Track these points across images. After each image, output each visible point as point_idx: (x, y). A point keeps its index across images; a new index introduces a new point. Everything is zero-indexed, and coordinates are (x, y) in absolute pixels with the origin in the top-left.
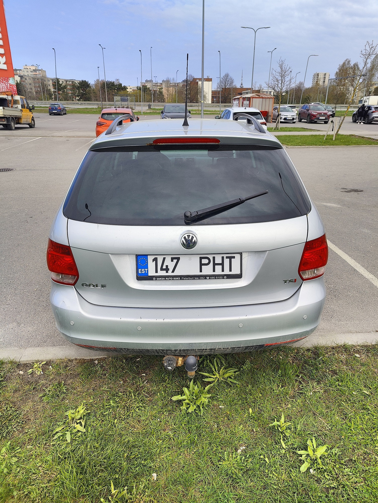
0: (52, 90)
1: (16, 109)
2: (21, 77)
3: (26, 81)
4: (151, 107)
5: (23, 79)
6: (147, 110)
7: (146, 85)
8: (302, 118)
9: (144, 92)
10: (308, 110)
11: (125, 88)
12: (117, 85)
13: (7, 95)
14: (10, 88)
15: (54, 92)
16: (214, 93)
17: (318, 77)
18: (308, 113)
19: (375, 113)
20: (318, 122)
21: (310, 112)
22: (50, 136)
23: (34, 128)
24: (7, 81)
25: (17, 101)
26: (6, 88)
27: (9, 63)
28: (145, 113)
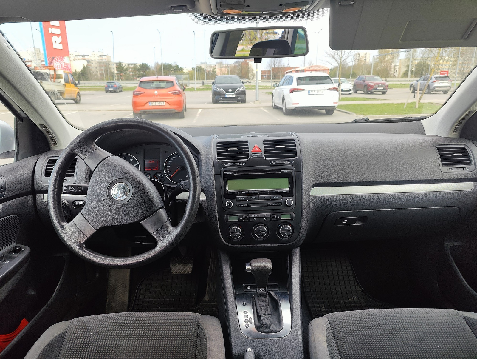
0: (116, 72)
1: (58, 84)
2: (88, 61)
3: (92, 65)
4: (205, 84)
5: (90, 64)
6: (201, 86)
7: (201, 66)
8: (357, 89)
9: (199, 72)
10: (364, 81)
11: (181, 69)
12: (174, 66)
13: (50, 69)
14: (65, 66)
15: (117, 74)
16: (263, 72)
17: (359, 56)
18: (364, 84)
19: (436, 83)
20: (374, 93)
21: (366, 82)
22: (87, 110)
23: (79, 103)
24: (62, 60)
25: (60, 76)
26: (61, 67)
27: (64, 42)
28: (198, 89)
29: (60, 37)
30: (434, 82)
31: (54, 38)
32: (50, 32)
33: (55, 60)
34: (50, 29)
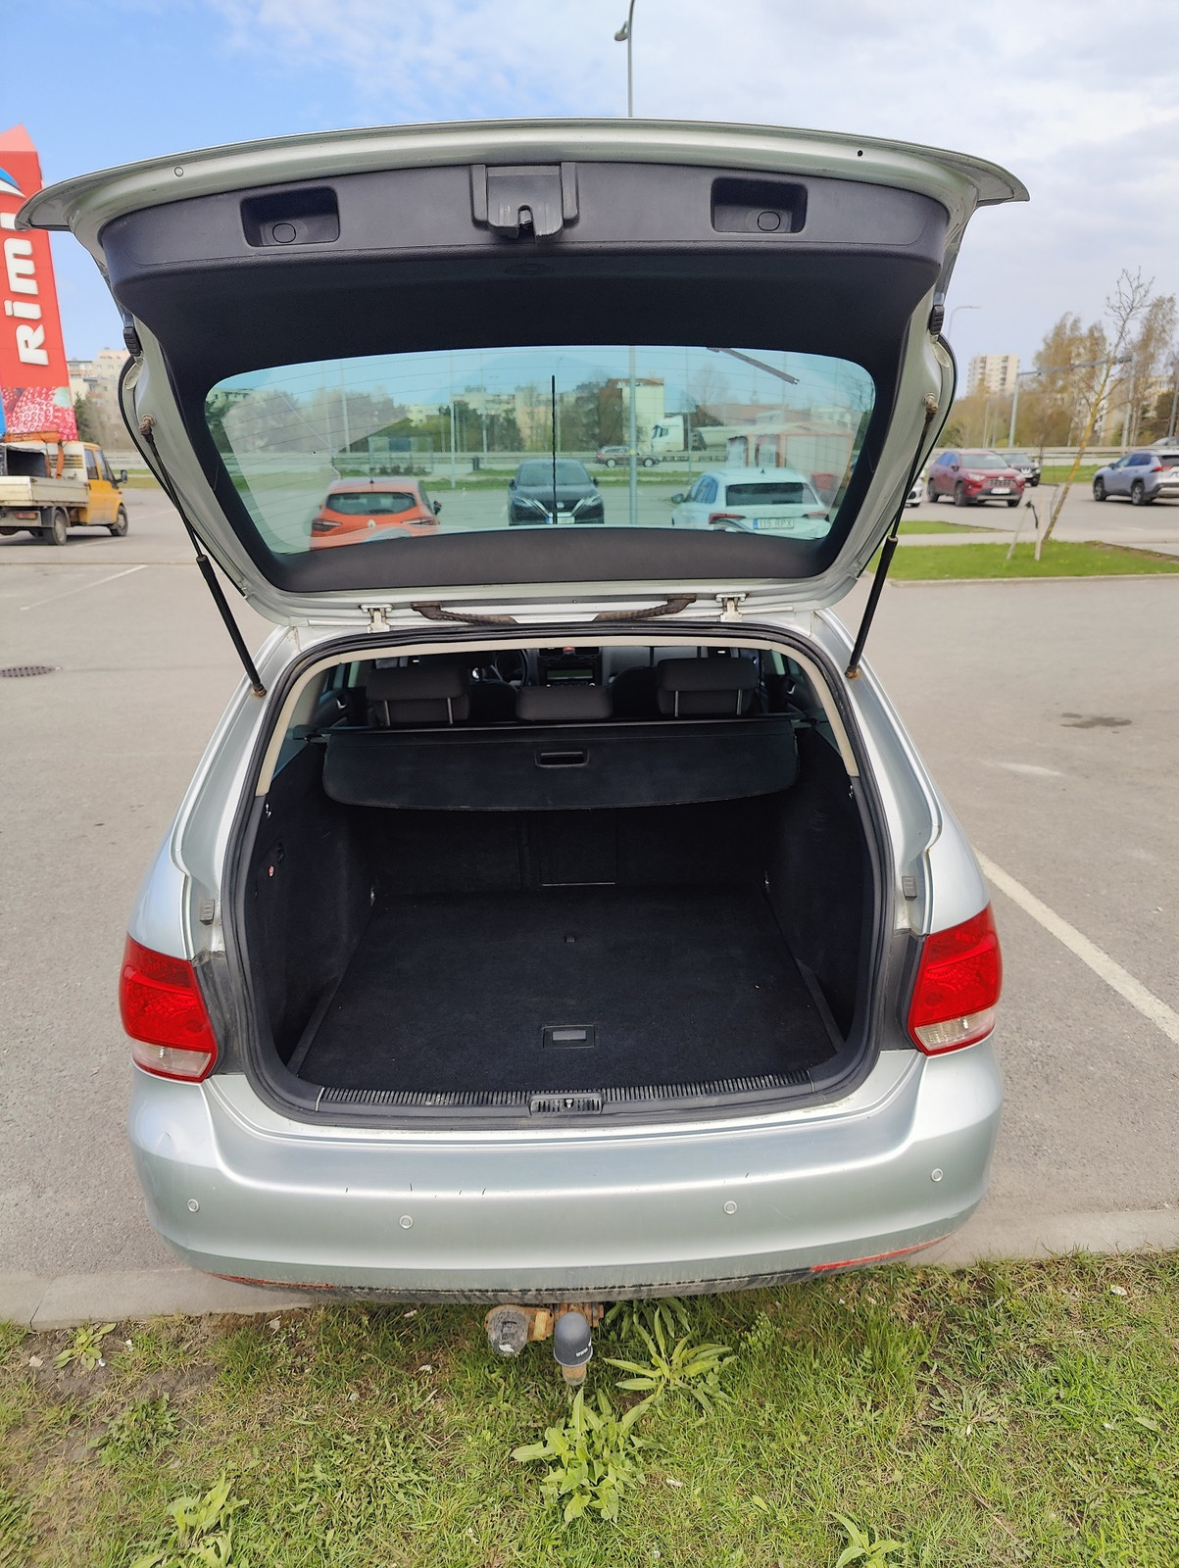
1: (73, 483)
2: (92, 382)
4: (481, 467)
5: (98, 390)
6: (471, 474)
7: (467, 400)
8: (938, 490)
9: (461, 421)
10: (956, 469)
11: (403, 411)
12: (379, 403)
13: (46, 441)
14: (56, 417)
17: (984, 368)
18: (956, 476)
19: (1163, 473)
20: (987, 503)
21: (962, 472)
22: (173, 562)
23: (124, 536)
24: (46, 399)
25: (75, 458)
26: (43, 420)
27: (53, 344)
28: (462, 485)
29: (40, 329)
30: (1157, 470)
31: (23, 332)
32: (9, 312)
33: (25, 399)
34: (8, 304)
